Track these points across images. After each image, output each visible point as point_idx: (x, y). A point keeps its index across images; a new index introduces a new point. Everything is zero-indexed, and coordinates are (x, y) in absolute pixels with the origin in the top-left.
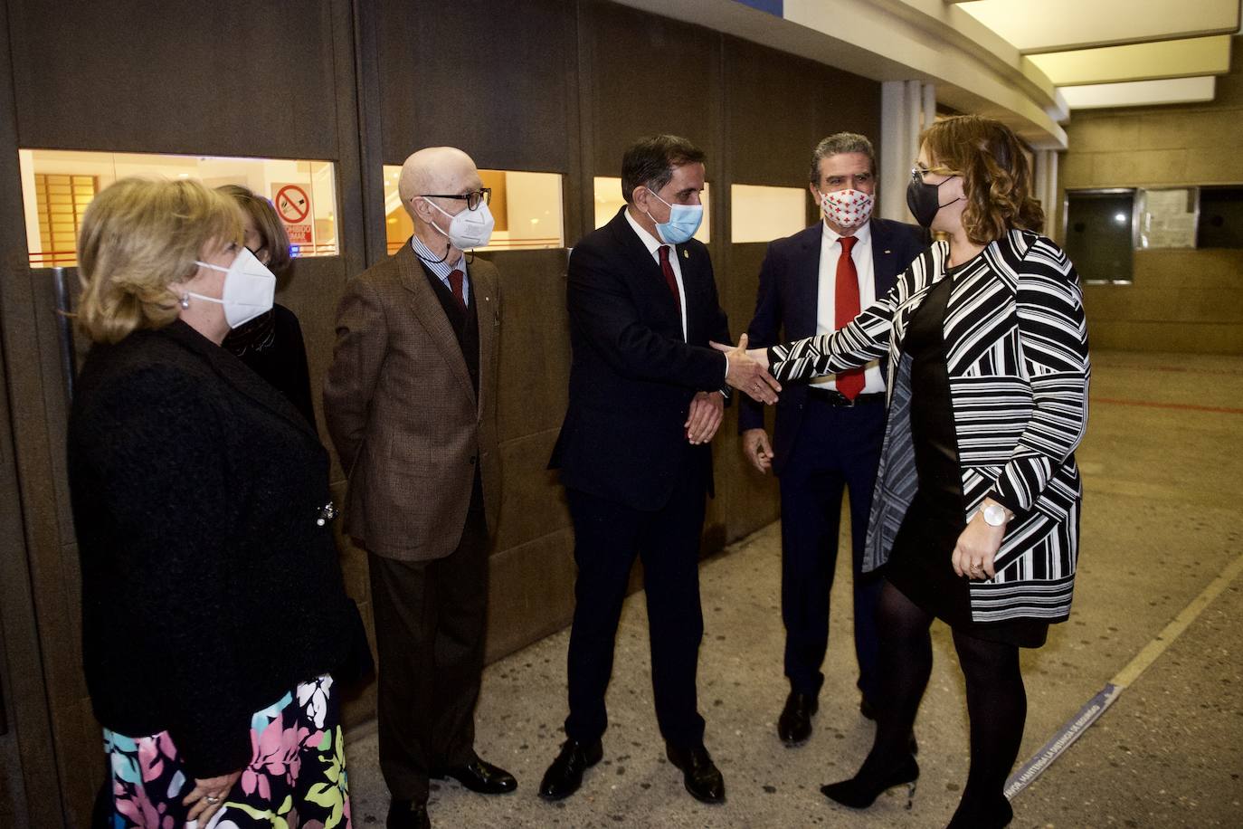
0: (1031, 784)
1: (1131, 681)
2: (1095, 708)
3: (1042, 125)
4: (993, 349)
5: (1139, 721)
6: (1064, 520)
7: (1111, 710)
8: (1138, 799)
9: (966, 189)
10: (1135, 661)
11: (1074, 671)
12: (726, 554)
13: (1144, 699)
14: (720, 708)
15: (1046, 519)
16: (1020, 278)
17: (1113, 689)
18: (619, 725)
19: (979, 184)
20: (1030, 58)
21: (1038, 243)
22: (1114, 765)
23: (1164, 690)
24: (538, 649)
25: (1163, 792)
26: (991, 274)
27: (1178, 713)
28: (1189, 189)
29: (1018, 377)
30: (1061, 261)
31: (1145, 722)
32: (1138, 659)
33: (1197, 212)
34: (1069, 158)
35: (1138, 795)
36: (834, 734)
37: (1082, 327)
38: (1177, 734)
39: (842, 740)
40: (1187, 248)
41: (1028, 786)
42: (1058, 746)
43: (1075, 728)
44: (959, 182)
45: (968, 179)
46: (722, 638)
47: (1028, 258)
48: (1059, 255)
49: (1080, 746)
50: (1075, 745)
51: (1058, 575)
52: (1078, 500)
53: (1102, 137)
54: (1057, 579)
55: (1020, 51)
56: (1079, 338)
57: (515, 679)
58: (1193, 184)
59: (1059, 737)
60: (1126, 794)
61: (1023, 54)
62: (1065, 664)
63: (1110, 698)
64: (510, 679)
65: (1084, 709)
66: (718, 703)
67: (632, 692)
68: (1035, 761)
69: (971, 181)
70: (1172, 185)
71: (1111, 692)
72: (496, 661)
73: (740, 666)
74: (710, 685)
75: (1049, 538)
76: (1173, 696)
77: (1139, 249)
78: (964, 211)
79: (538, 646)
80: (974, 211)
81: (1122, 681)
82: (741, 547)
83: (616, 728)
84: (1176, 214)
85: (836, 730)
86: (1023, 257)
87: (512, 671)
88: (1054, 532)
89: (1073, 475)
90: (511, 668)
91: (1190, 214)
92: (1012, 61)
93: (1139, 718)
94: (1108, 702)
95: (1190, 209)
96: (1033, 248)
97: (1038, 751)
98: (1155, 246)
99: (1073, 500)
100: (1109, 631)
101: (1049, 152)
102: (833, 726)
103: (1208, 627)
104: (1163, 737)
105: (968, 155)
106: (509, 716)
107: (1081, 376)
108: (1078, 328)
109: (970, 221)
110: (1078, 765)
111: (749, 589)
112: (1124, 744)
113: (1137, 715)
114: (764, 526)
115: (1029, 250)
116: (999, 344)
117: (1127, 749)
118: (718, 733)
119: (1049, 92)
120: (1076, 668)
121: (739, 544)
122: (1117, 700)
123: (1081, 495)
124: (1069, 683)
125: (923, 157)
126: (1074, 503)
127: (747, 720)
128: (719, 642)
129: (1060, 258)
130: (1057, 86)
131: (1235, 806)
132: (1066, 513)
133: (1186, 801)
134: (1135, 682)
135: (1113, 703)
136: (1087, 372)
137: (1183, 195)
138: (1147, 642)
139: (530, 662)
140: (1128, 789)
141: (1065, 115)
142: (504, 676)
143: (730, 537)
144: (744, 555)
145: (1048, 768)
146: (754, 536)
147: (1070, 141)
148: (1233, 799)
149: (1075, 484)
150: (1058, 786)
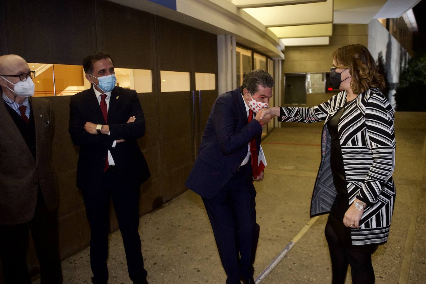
0: (263, 280)
1: (298, 240)
2: (286, 251)
3: (274, 51)
4: (357, 136)
5: (300, 253)
6: (388, 204)
7: (291, 251)
8: (297, 280)
9: (351, 73)
10: (299, 233)
11: (280, 238)
12: (163, 207)
13: (301, 246)
14: (156, 266)
15: (381, 203)
16: (366, 109)
17: (292, 243)
18: (116, 277)
19: (355, 71)
20: (269, 28)
21: (374, 95)
22: (291, 270)
23: (308, 242)
24: (85, 251)
25: (305, 277)
26: (356, 107)
27: (312, 249)
28: (323, 73)
29: (367, 147)
30: (383, 102)
31: (302, 253)
32: (301, 232)
33: (325, 80)
34: (285, 63)
35: (298, 279)
36: (197, 270)
37: (391, 128)
38: (311, 256)
39: (200, 272)
40: (322, 93)
41: (262, 281)
42: (273, 266)
43: (279, 258)
44: (348, 71)
45: (351, 69)
46: (158, 239)
47: (369, 101)
48: (383, 100)
49: (280, 264)
50: (279, 264)
51: (385, 225)
52: (394, 196)
53: (295, 56)
54: (384, 227)
55: (266, 26)
56: (390, 132)
57: (75, 264)
58: (324, 72)
59: (273, 262)
60: (294, 279)
61: (267, 27)
62: (277, 236)
63: (291, 246)
64: (73, 264)
65: (283, 251)
66: (155, 264)
67: (122, 264)
68: (264, 272)
69: (352, 70)
70: (318, 72)
71: (291, 244)
72: (68, 257)
73: (164, 249)
74: (152, 257)
75: (382, 210)
76: (311, 244)
77: (308, 93)
78: (351, 82)
79: (86, 249)
80: (354, 81)
81: (295, 240)
82: (169, 204)
83: (115, 278)
84: (319, 81)
85: (198, 269)
86: (367, 100)
87: (74, 260)
88: (384, 208)
89: (392, 186)
90: (74, 259)
91: (323, 82)
92: (263, 30)
93: (300, 252)
94: (290, 248)
95: (323, 80)
96: (372, 97)
97: (267, 267)
98: (313, 92)
99: (392, 196)
100: (292, 223)
101: (279, 60)
102: (197, 267)
103: (323, 219)
104: (307, 258)
105: (350, 61)
106: (71, 279)
107: (391, 148)
108: (390, 128)
109: (353, 85)
110: (279, 271)
111: (170, 220)
112: (294, 262)
113: (299, 251)
114: (177, 195)
115: (370, 97)
116: (359, 134)
117: (295, 264)
118: (154, 275)
119: (277, 40)
120: (281, 237)
121: (169, 203)
122: (293, 247)
123: (396, 194)
124: (278, 242)
125: (334, 63)
126: (392, 197)
127: (165, 269)
128: (158, 241)
129: (383, 101)
130: (279, 38)
131: (328, 279)
132: (389, 201)
133: (312, 279)
134: (299, 240)
135: (292, 248)
136: (393, 146)
137: (320, 75)
138: (304, 226)
139: (82, 256)
140: (295, 278)
141: (283, 48)
142: (71, 263)
143: (164, 200)
144: (169, 207)
145: (269, 274)
146: (174, 199)
147: (285, 57)
148: (327, 277)
149: (393, 189)
150: (272, 280)
